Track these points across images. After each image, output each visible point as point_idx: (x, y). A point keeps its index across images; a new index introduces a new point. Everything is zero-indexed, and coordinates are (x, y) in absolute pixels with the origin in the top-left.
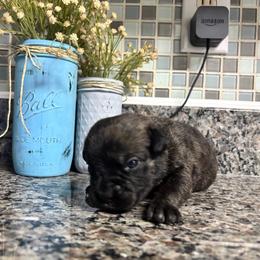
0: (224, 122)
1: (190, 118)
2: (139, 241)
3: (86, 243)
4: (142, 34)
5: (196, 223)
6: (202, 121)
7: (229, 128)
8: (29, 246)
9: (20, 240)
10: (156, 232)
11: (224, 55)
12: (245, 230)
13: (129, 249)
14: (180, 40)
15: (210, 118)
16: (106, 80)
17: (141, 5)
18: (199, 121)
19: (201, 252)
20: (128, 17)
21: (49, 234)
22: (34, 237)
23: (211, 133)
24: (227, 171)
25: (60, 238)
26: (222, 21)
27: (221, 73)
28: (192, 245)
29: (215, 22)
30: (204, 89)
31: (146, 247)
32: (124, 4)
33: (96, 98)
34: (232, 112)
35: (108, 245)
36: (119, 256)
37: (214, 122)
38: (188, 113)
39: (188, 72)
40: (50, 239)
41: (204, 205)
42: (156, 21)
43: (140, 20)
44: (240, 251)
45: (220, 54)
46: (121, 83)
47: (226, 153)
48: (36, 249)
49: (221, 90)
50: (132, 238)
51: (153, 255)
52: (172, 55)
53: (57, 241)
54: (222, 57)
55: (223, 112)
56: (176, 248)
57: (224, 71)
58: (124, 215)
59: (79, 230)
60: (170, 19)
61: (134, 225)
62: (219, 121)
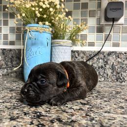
0: (121, 58)
1: (104, 56)
2: (71, 115)
3: (50, 115)
4: (82, 17)
5: (98, 108)
6: (110, 58)
7: (124, 61)
8: (28, 115)
9: (25, 113)
10: (80, 112)
11: (122, 25)
12: (120, 112)
13: (67, 118)
14: (100, 19)
15: (114, 56)
16: (64, 40)
17: (81, 2)
18: (109, 58)
19: (96, 121)
20: (75, 8)
21: (36, 111)
22: (30, 112)
23: (114, 64)
24: (122, 82)
25: (40, 113)
26: (120, 9)
27: (120, 34)
28: (93, 118)
29: (117, 9)
30: (112, 42)
31: (73, 118)
32: (73, 3)
33: (59, 49)
34: (125, 53)
35: (58, 116)
36: (62, 121)
37: (116, 59)
38: (103, 54)
39: (104, 34)
40: (36, 113)
41: (105, 99)
42: (88, 10)
43: (80, 10)
44: (113, 121)
45: (120, 25)
46: (71, 41)
47: (122, 73)
48: (30, 117)
49: (120, 42)
50: (69, 114)
51: (76, 121)
52: (96, 26)
53: (38, 114)
54: (121, 26)
55: (121, 53)
56: (86, 119)
57: (122, 33)
58: (68, 103)
59: (48, 110)
60: (95, 9)
61: (71, 108)
62: (118, 58)
